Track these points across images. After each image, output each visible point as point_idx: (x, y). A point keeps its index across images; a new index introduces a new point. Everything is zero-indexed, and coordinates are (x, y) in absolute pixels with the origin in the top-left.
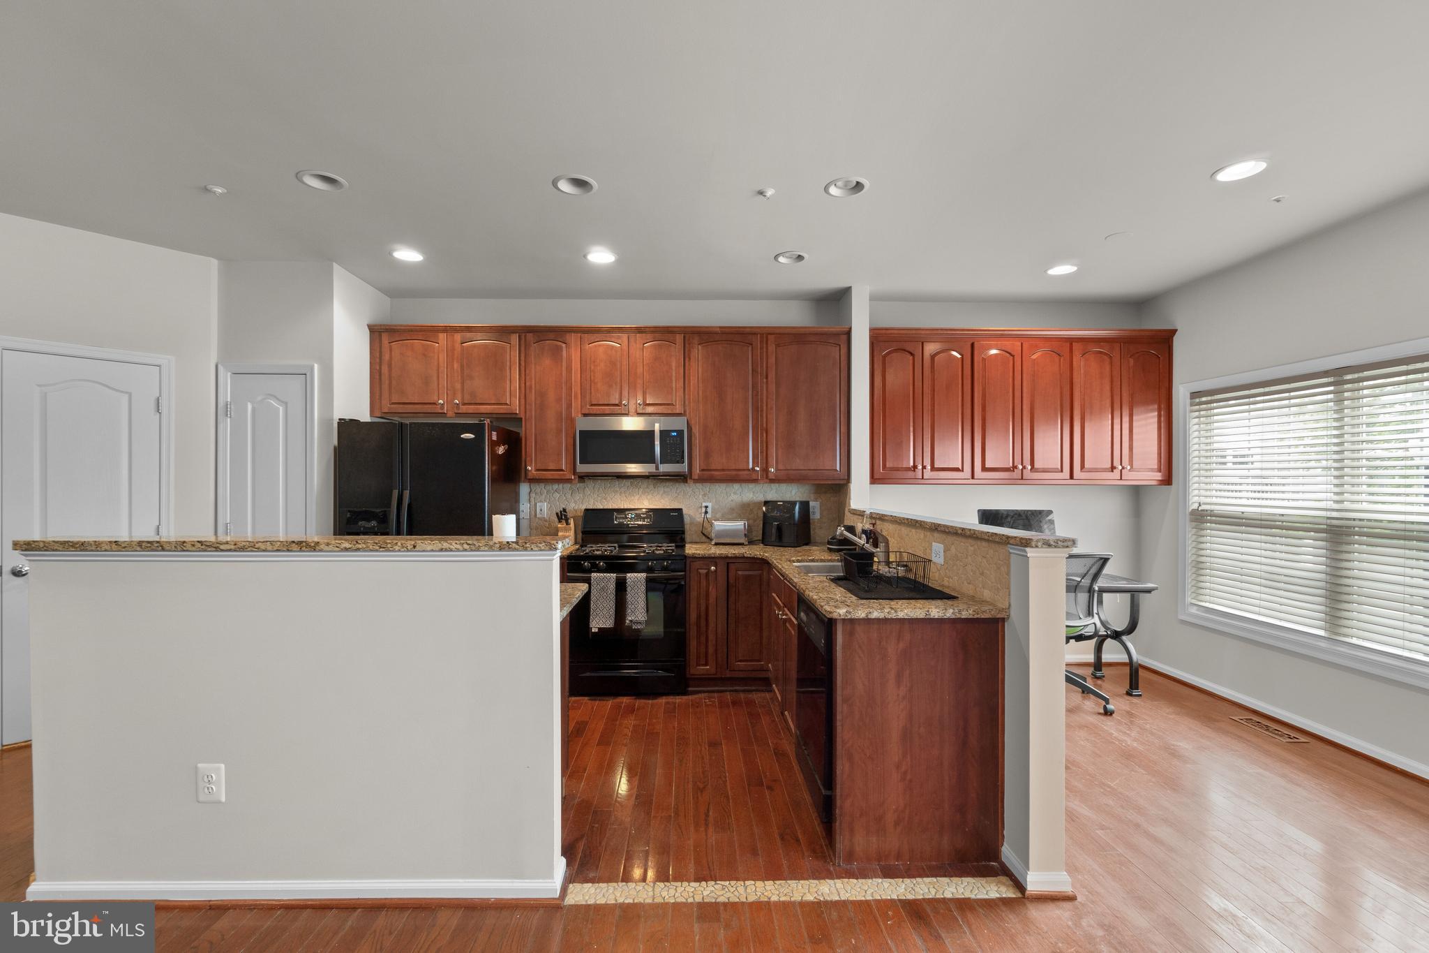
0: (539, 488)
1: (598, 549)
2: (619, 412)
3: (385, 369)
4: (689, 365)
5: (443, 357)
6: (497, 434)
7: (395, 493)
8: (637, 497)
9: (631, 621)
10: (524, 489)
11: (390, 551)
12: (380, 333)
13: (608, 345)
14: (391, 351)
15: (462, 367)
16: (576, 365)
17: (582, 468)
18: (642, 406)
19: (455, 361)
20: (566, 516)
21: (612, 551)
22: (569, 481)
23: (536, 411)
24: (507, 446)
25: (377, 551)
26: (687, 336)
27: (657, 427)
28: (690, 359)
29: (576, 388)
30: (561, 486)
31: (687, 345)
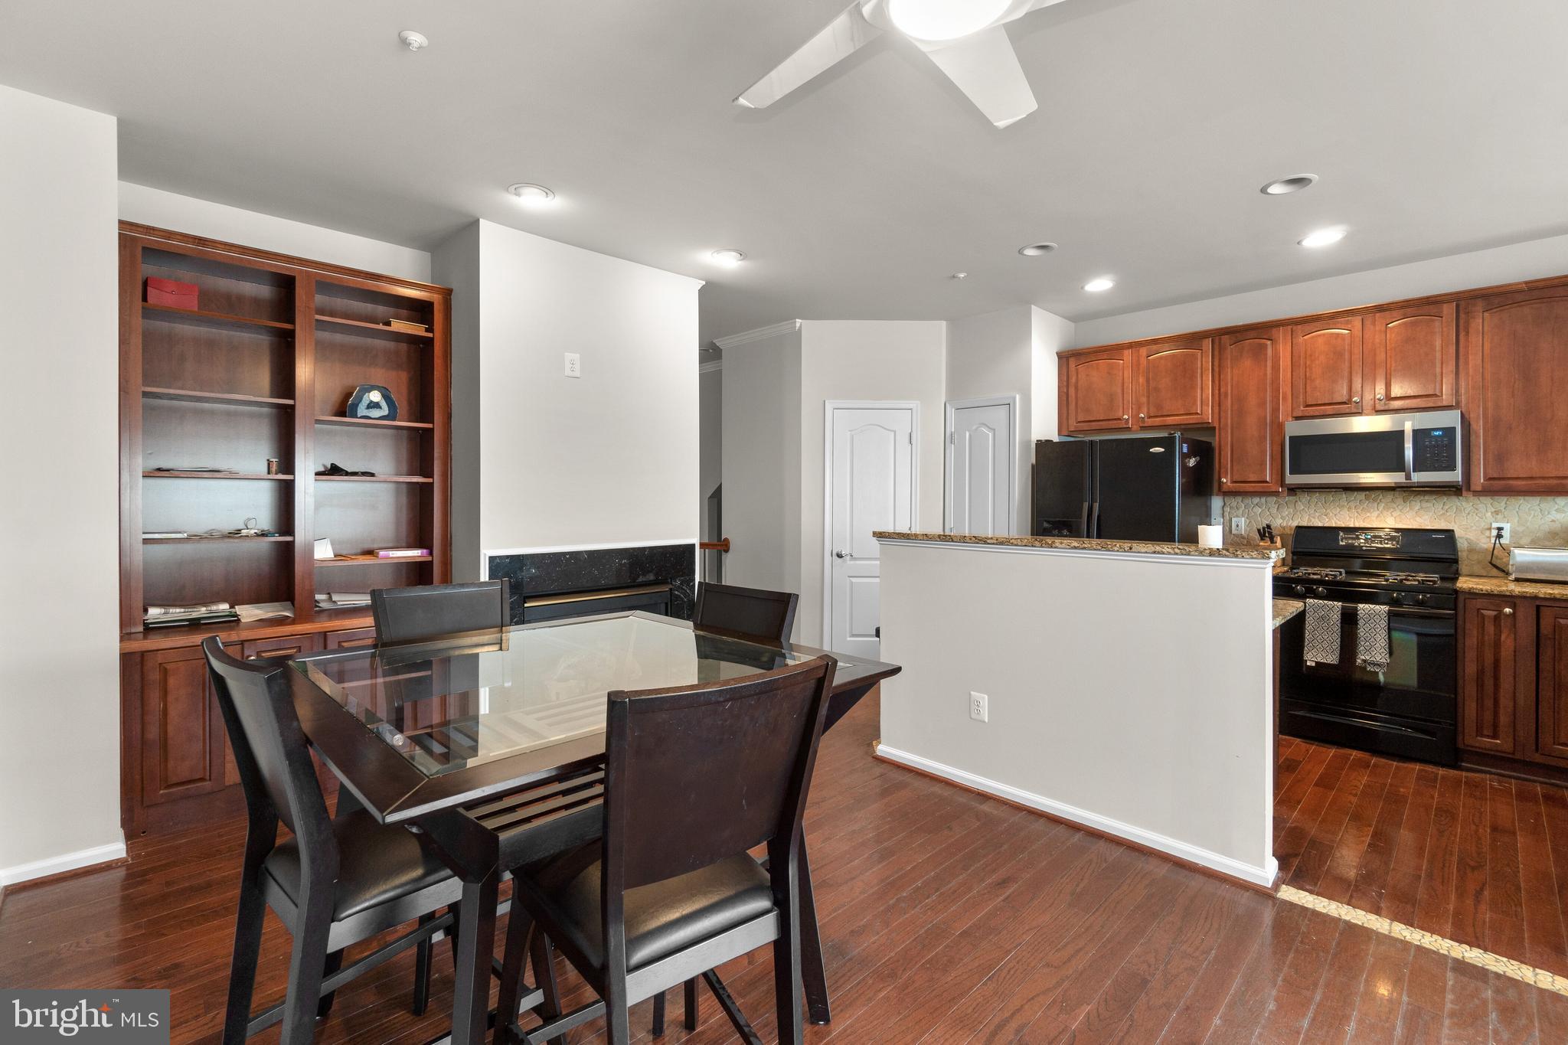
0: (1234, 501)
1: (1316, 572)
2: (1347, 411)
3: (1072, 391)
4: (1467, 340)
5: (1128, 374)
6: (1188, 446)
7: (1086, 506)
8: (1376, 513)
9: (1365, 661)
10: (1216, 503)
11: (1110, 551)
12: (1068, 358)
13: (1332, 334)
14: (1077, 373)
15: (1148, 381)
16: (1285, 362)
17: (1291, 479)
18: (1383, 401)
19: (1140, 376)
20: (1270, 533)
21: (1335, 576)
22: (1276, 494)
23: (1232, 419)
24: (1198, 458)
25: (1100, 550)
26: (1463, 304)
27: (1408, 427)
28: (1467, 333)
29: (1285, 388)
30: (1263, 500)
31: (1462, 316)
